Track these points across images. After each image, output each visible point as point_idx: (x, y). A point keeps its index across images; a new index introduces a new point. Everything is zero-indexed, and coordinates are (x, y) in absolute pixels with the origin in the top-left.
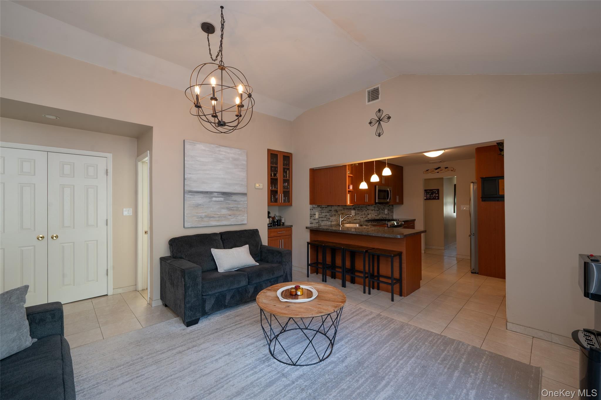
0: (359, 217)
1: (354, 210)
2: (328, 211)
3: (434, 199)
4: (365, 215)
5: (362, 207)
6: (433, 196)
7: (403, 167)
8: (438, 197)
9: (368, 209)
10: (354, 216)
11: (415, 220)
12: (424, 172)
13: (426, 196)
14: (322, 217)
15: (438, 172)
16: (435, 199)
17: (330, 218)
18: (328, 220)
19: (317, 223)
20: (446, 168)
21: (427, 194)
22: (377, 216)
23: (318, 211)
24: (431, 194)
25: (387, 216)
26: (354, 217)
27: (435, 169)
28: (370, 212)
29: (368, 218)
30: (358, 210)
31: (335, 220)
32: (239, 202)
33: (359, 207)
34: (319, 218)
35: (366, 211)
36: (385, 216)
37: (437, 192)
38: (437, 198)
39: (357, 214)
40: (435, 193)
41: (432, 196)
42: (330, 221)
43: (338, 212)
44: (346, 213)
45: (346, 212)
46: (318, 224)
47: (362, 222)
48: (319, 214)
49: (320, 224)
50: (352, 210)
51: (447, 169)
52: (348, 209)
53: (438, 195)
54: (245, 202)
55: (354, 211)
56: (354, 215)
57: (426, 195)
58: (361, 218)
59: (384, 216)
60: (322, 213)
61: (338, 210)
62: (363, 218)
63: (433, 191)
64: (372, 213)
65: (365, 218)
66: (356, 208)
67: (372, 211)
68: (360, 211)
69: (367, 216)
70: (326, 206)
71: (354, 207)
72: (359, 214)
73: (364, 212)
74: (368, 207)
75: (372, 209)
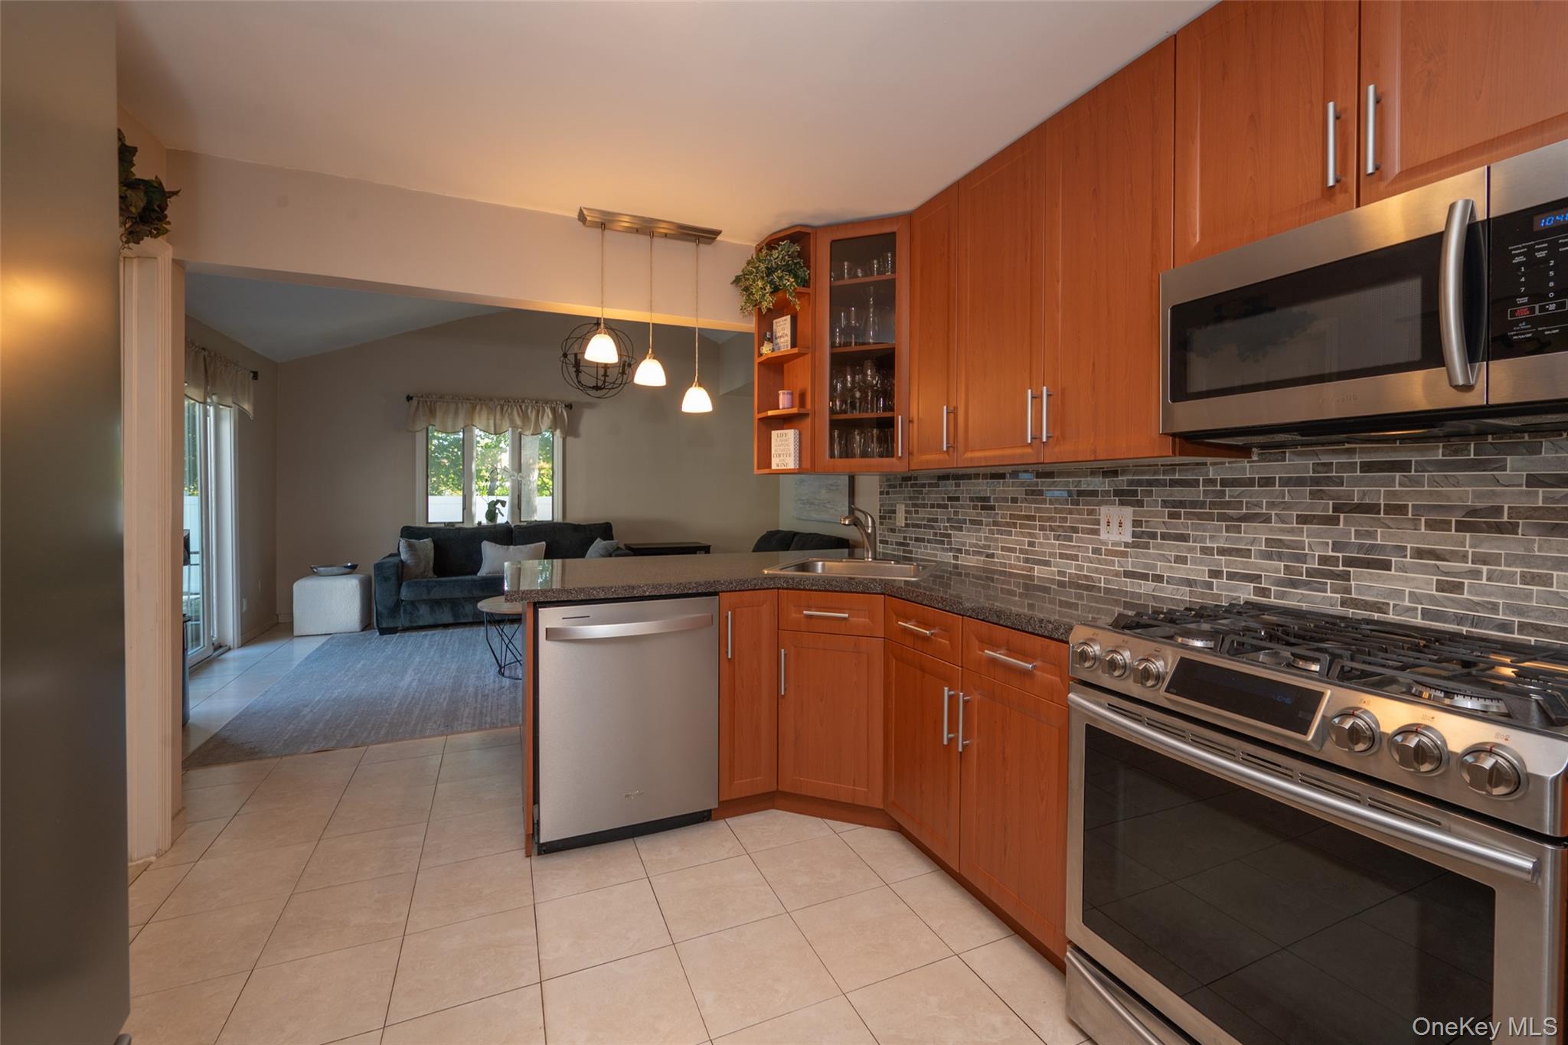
0: (1180, 560)
1: (1122, 503)
2: (943, 499)
4: (1302, 558)
5: (1224, 483)
10: (1127, 545)
14: (919, 526)
17: (949, 536)
18: (943, 542)
19: (901, 544)
23: (903, 499)
31: (976, 545)
33: (1191, 483)
34: (907, 525)
39: (1164, 537)
42: (951, 550)
43: (992, 508)
44: (1050, 519)
45: (1048, 510)
46: (904, 552)
48: (905, 512)
49: (910, 551)
50: (1107, 503)
55: (1128, 512)
56: (1130, 540)
58: (1216, 574)
61: (996, 500)
62: (1256, 578)
65: (1280, 582)
66: (1150, 493)
67: (1462, 527)
68: (1200, 517)
69: (1346, 576)
70: (932, 478)
71: (1131, 483)
72: (1184, 538)
73: (1271, 530)
74: (1356, 482)
75: (1473, 512)
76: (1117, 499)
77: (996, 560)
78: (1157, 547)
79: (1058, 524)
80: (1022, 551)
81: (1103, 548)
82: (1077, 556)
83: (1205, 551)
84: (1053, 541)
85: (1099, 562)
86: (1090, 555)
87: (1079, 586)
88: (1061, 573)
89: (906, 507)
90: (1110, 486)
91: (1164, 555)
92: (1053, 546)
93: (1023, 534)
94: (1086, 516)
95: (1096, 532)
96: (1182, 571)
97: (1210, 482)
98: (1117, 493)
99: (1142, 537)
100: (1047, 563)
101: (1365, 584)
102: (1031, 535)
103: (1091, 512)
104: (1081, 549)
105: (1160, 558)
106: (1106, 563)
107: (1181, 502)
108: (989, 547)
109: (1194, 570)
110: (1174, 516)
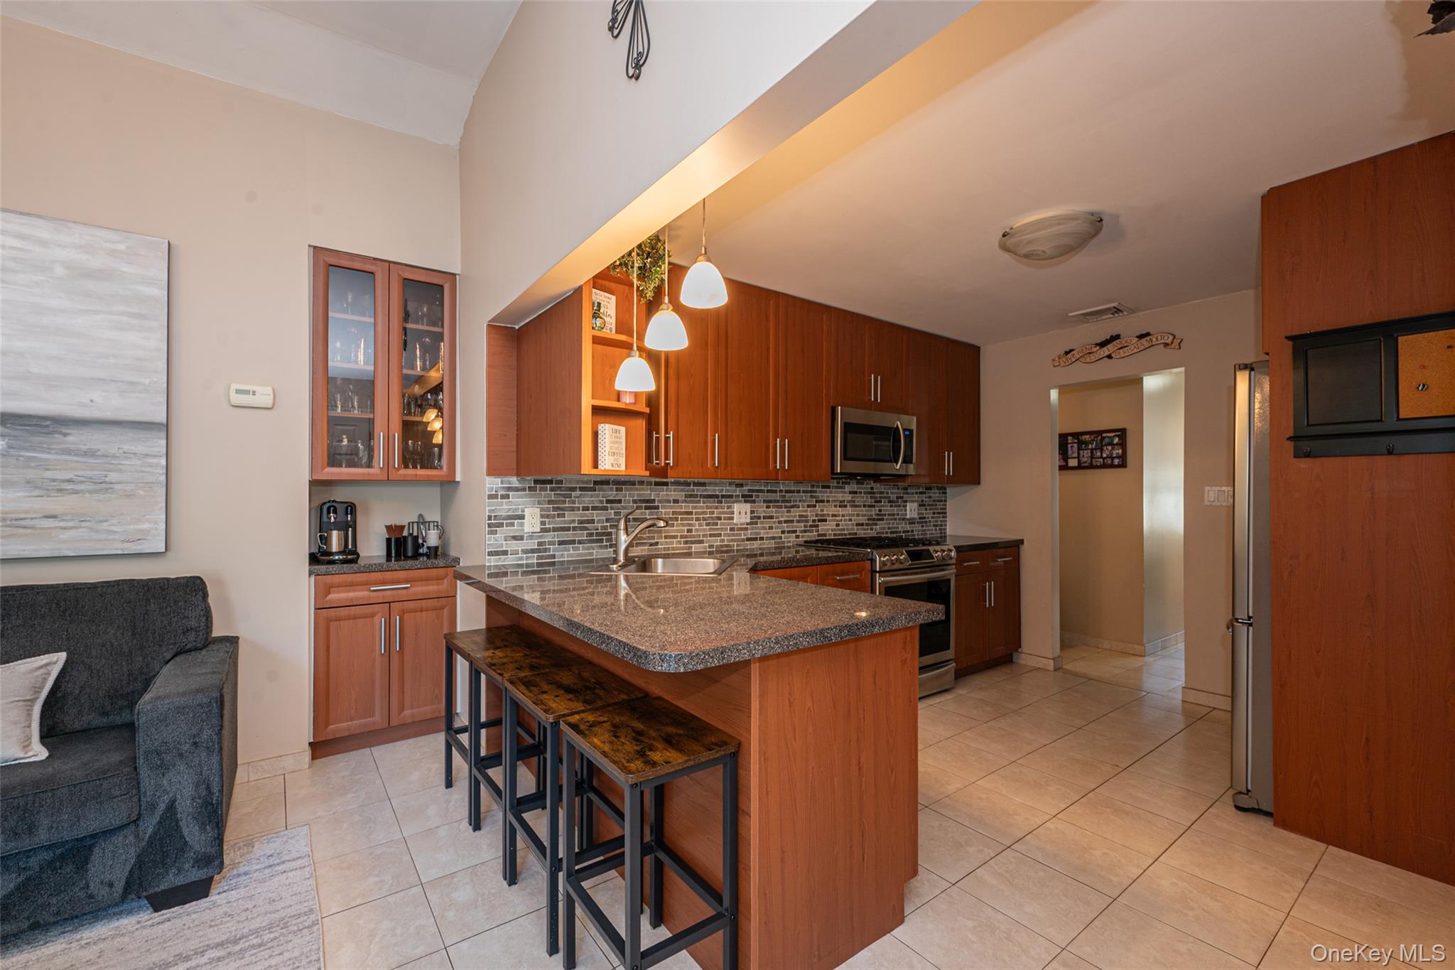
0: (771, 528)
1: (745, 502)
2: (601, 502)
3: (1104, 466)
4: (807, 521)
5: (786, 492)
6: (1101, 457)
7: (979, 348)
8: (1123, 457)
9: (823, 501)
10: (747, 524)
11: (1022, 542)
12: (1054, 360)
13: (1076, 455)
14: (568, 529)
15: (1109, 357)
16: (1112, 466)
18: (601, 541)
19: (533, 551)
20: (1141, 337)
21: (1079, 449)
22: (867, 525)
23: (539, 503)
24: (1096, 449)
25: (917, 527)
26: (746, 529)
27: (1097, 344)
28: (830, 510)
29: (818, 535)
30: (770, 501)
32: (114, 457)
33: (775, 492)
34: (543, 530)
35: (809, 506)
36: (908, 527)
37: (1116, 440)
38: (1116, 461)
39: (763, 518)
40: (1111, 444)
41: (1099, 454)
43: (657, 508)
44: (703, 513)
45: (702, 508)
46: (538, 558)
47: (789, 547)
48: (542, 516)
49: (554, 557)
50: (737, 502)
51: (1148, 338)
52: (717, 496)
53: (1120, 451)
54: (154, 461)
55: (748, 507)
56: (748, 521)
57: (1079, 454)
58: (783, 532)
59: (903, 527)
60: (563, 509)
61: (660, 501)
62: (795, 531)
63: (1104, 435)
64: (843, 516)
65: (802, 532)
66: (758, 496)
67: (840, 506)
68: (778, 507)
69: (817, 526)
70: (587, 482)
71: (749, 491)
72: (772, 517)
73: (800, 511)
74: (820, 492)
75: (841, 502)
76: (743, 499)
77: (660, 547)
78: (761, 523)
79: (708, 516)
80: (682, 537)
81: (735, 527)
82: (721, 534)
83: (780, 522)
84: (705, 527)
85: (733, 535)
86: (729, 532)
88: (711, 546)
89: (541, 511)
90: (740, 493)
92: (705, 530)
94: (726, 510)
95: (732, 518)
96: (772, 533)
97: (781, 491)
98: (743, 496)
99: (755, 519)
100: (701, 542)
101: (823, 528)
102: (689, 525)
103: (728, 507)
104: (722, 529)
105: (762, 529)
106: (737, 535)
109: (776, 532)
110: (768, 507)
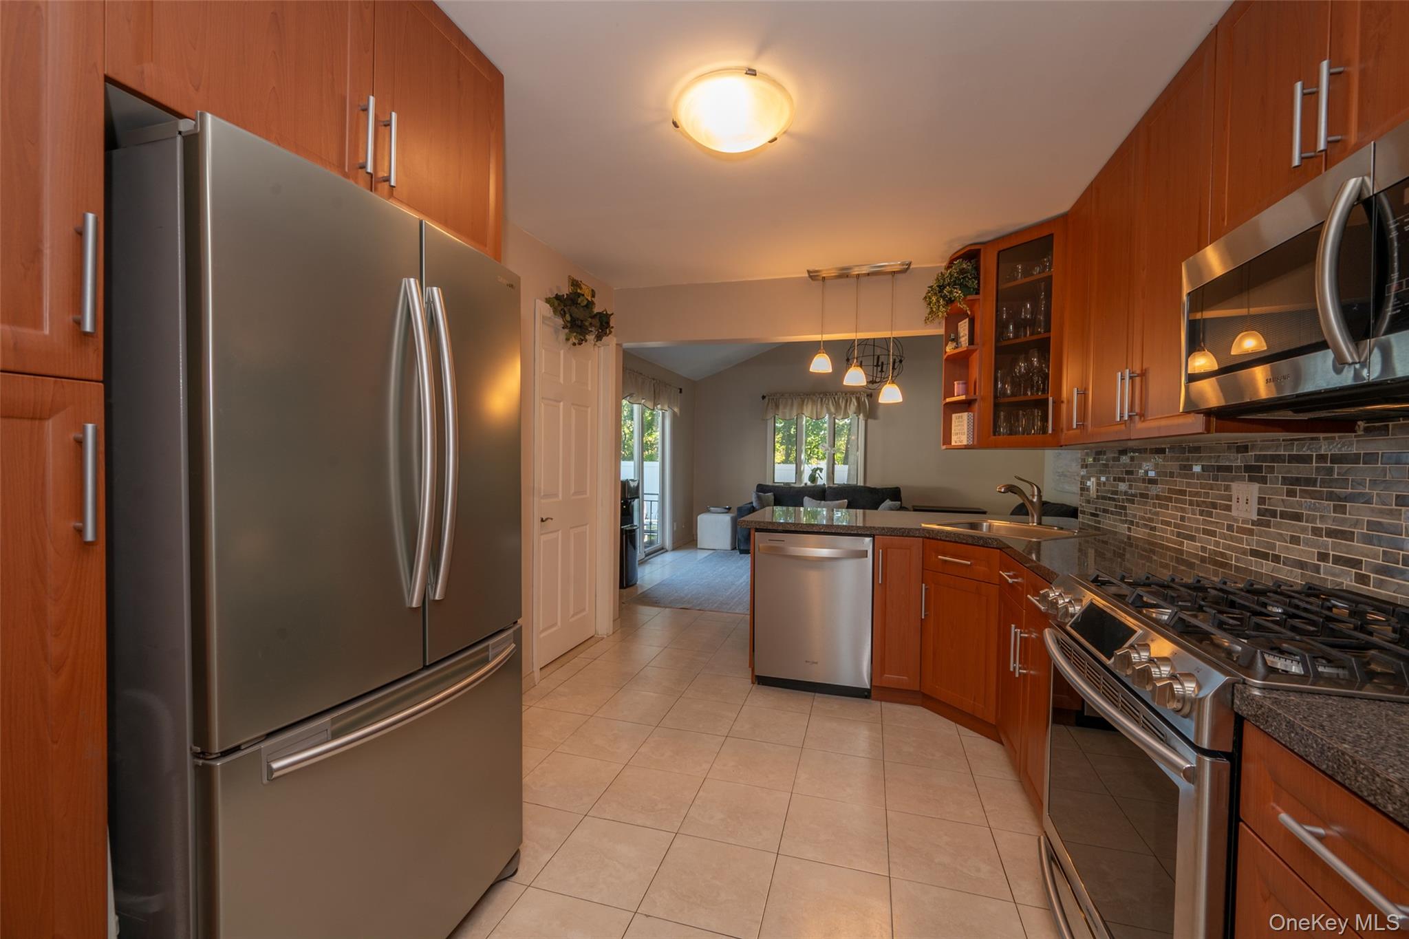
0: (1295, 540)
1: (1251, 479)
4: (1399, 544)
5: (1334, 459)
10: (1253, 523)
14: (1106, 498)
17: (1125, 509)
18: (1120, 515)
23: (1097, 473)
26: (1252, 532)
30: (1296, 481)
33: (1306, 459)
39: (1284, 515)
42: (1127, 522)
43: (1156, 482)
48: (1097, 484)
50: (1239, 479)
55: (1254, 490)
56: (1255, 517)
58: (1323, 557)
62: (1357, 564)
65: (1378, 569)
66: (1271, 469)
68: (1313, 495)
71: (1258, 458)
72: (1297, 517)
73: (1372, 511)
76: (1247, 474)
77: (1157, 533)
78: (1278, 526)
79: (1202, 499)
80: (1176, 526)
81: (1235, 524)
82: (1216, 532)
83: (1317, 532)
84: (1198, 517)
85: (1232, 538)
86: (1225, 531)
87: (1216, 563)
88: (1204, 549)
90: (1242, 462)
91: (1281, 534)
92: (1198, 521)
93: (1176, 509)
94: (1223, 492)
95: (1229, 508)
96: (1295, 552)
97: (1322, 458)
98: (1248, 468)
99: (1266, 514)
100: (1192, 538)
102: (1183, 510)
103: (1226, 488)
104: (1218, 525)
105: (1278, 537)
106: (1237, 540)
107: (1297, 479)
108: (1151, 520)
109: (1305, 552)
110: (1291, 493)
